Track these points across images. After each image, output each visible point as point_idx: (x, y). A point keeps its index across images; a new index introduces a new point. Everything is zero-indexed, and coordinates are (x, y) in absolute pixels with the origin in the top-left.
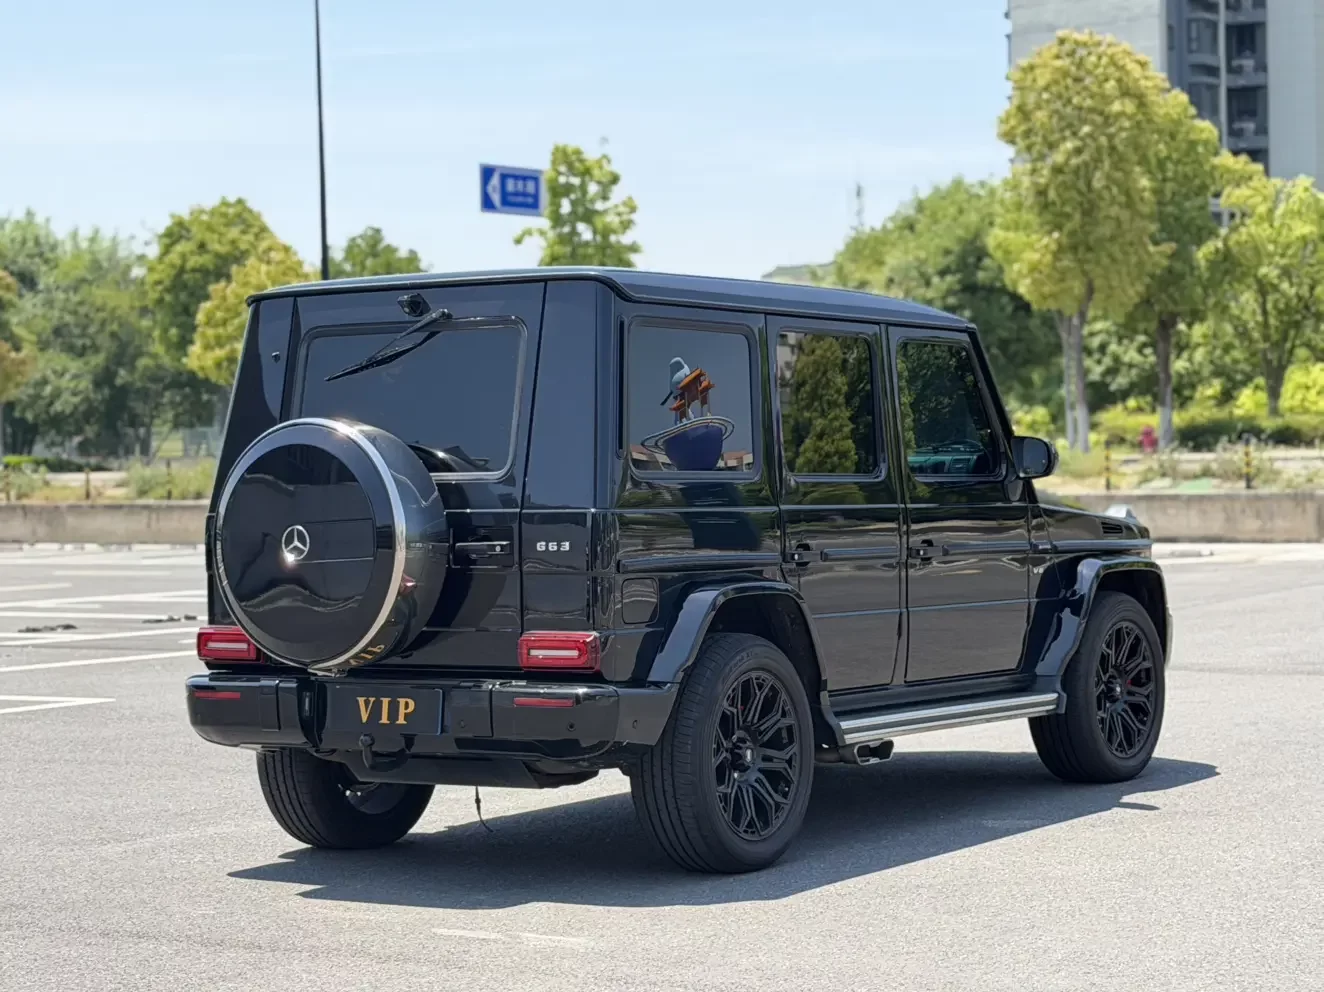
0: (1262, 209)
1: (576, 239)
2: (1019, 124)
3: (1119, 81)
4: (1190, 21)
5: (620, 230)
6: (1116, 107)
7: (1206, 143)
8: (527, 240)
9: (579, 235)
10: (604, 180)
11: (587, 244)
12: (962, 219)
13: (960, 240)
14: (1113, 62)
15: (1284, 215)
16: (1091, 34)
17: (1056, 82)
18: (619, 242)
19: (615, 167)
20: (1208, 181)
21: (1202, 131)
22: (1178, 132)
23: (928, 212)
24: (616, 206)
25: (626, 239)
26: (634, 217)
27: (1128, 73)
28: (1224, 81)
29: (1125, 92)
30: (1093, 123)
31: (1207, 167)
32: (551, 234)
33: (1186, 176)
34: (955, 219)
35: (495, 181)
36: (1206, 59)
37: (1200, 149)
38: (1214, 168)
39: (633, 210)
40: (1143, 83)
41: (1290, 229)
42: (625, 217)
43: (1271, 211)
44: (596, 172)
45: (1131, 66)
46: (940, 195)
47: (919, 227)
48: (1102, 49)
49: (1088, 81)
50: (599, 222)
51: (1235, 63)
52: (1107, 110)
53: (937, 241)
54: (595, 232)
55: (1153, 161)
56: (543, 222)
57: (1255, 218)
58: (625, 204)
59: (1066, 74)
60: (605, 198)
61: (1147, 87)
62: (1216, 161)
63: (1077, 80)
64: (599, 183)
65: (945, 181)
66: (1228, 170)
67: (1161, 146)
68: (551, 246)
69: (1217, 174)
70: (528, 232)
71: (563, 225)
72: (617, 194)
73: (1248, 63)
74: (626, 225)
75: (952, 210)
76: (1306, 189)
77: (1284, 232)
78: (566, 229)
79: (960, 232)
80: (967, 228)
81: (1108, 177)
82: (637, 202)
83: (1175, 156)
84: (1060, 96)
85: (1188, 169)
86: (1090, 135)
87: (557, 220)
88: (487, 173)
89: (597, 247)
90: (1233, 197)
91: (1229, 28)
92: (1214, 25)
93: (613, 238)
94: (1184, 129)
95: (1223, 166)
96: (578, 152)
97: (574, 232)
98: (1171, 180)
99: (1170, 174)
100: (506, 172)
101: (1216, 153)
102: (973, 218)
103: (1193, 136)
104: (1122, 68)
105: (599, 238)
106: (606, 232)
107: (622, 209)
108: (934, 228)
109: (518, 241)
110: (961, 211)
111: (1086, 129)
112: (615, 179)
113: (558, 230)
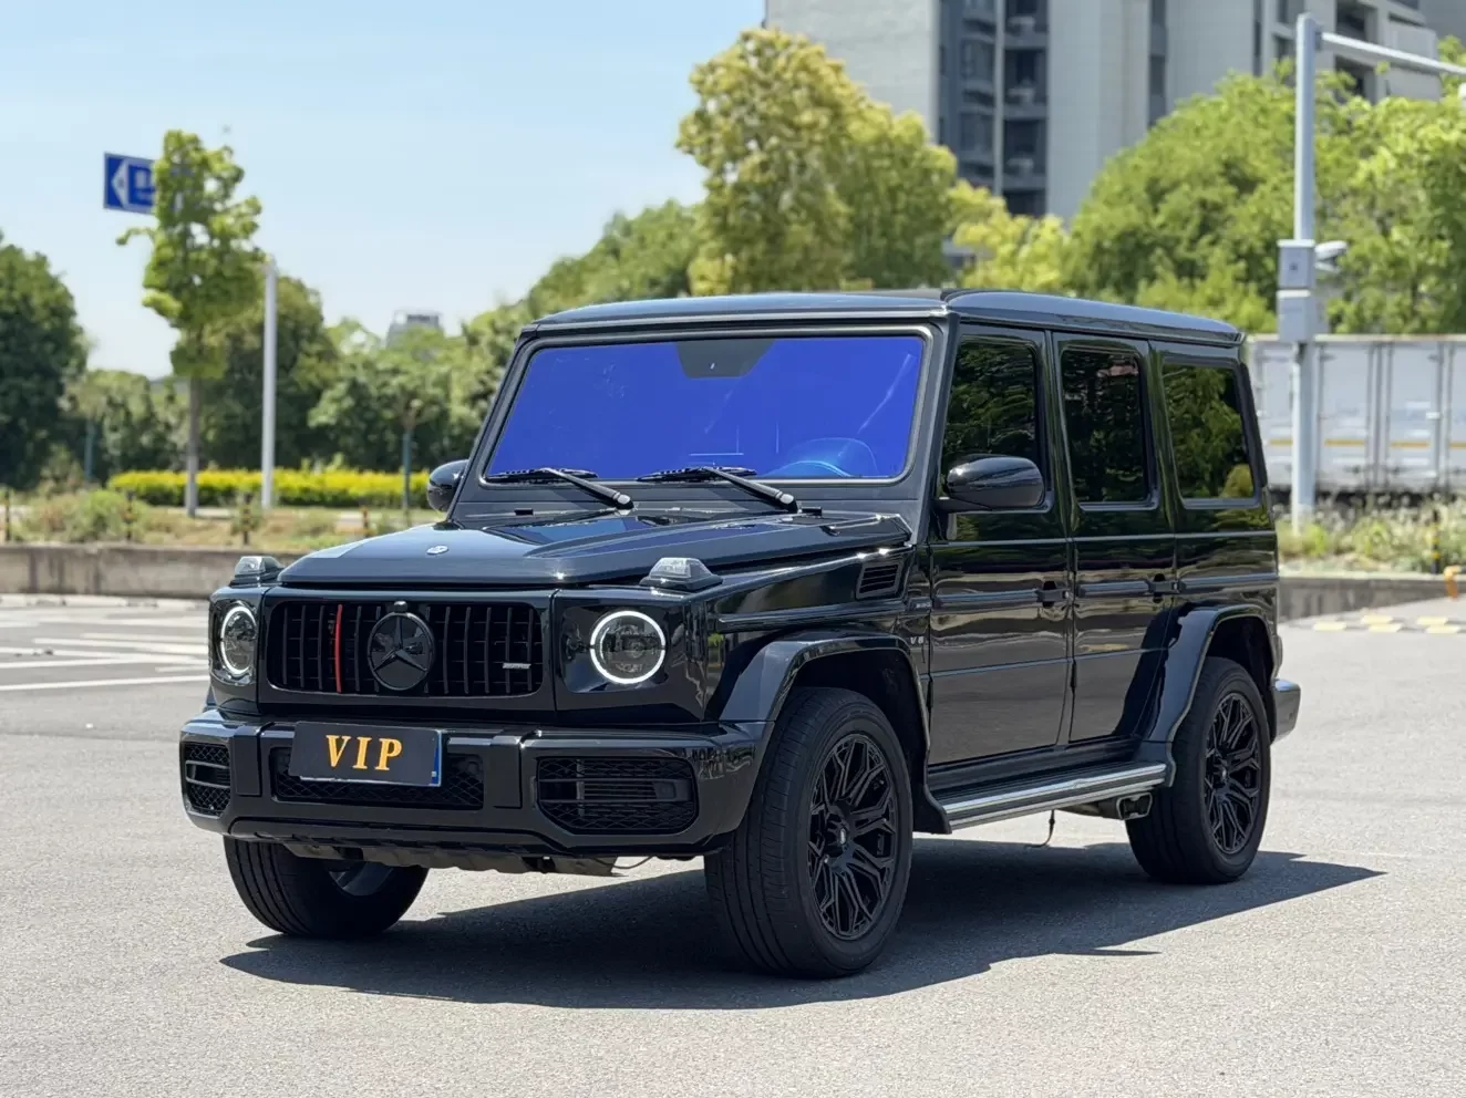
0: (1005, 250)
1: (189, 242)
2: (699, 132)
3: (811, 88)
4: (964, 44)
5: (241, 234)
6: (806, 117)
7: (942, 172)
8: (133, 240)
9: (193, 237)
10: (225, 175)
11: (200, 248)
12: (674, 246)
13: (669, 270)
14: (804, 67)
15: (1027, 260)
16: (777, 30)
17: (739, 86)
18: (239, 247)
19: (238, 160)
20: (943, 215)
21: (938, 157)
22: (911, 159)
23: (635, 236)
24: (238, 206)
25: (246, 246)
26: (258, 219)
27: (820, 79)
28: (1000, 112)
29: (817, 102)
30: (780, 136)
31: (942, 199)
32: (161, 237)
33: (918, 209)
34: (664, 245)
35: (122, 173)
36: (979, 85)
37: (935, 178)
38: (950, 201)
39: (258, 210)
40: (838, 91)
41: (1033, 273)
42: (247, 220)
43: (1014, 253)
44: (217, 167)
45: (825, 71)
46: (651, 217)
47: (624, 253)
48: (793, 49)
49: (776, 86)
50: (216, 223)
51: (1014, 92)
52: (797, 120)
53: (642, 270)
54: (212, 236)
55: (882, 189)
56: (150, 221)
57: (998, 260)
58: (247, 202)
59: (751, 77)
60: (226, 196)
61: (842, 96)
62: (952, 193)
63: (765, 85)
64: (219, 178)
65: (658, 202)
66: (965, 204)
67: (894, 174)
68: (159, 249)
69: (952, 208)
70: (137, 232)
71: (174, 225)
72: (240, 194)
73: (1027, 93)
74: (249, 229)
75: (662, 235)
76: (1054, 231)
77: (1028, 278)
78: (179, 228)
79: (669, 261)
80: (676, 257)
81: (797, 199)
82: (262, 202)
83: (907, 185)
84: (743, 102)
85: (922, 202)
86: (778, 148)
87: (168, 219)
88: (113, 163)
89: (213, 252)
90: (968, 234)
91: (1008, 53)
92: (991, 49)
93: (234, 244)
94: (917, 155)
95: (961, 200)
96: (195, 141)
97: (186, 234)
98: (902, 211)
99: (900, 205)
100: (134, 164)
101: (953, 185)
102: (684, 245)
103: (927, 164)
104: (813, 73)
105: (216, 243)
106: (225, 236)
107: (244, 209)
108: (641, 254)
109: (122, 242)
110: (671, 237)
111: (774, 141)
112: (238, 176)
113: (170, 230)
